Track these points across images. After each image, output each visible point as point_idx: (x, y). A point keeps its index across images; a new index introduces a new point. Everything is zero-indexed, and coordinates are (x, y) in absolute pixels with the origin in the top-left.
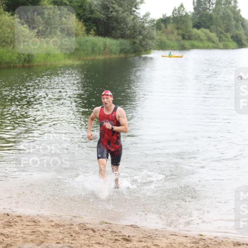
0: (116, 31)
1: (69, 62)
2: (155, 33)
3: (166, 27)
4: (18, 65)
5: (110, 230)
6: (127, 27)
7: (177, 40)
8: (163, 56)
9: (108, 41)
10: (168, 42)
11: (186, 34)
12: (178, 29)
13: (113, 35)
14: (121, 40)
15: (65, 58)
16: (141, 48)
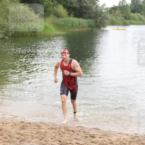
0: (86, 15)
1: (58, 33)
2: (108, 15)
3: (115, 12)
4: (28, 34)
5: (83, 131)
6: (92, 12)
7: (122, 20)
8: (113, 29)
9: (81, 20)
10: (116, 21)
11: (127, 16)
12: (122, 13)
13: (84, 17)
14: (89, 20)
15: (56, 30)
16: (101, 25)
